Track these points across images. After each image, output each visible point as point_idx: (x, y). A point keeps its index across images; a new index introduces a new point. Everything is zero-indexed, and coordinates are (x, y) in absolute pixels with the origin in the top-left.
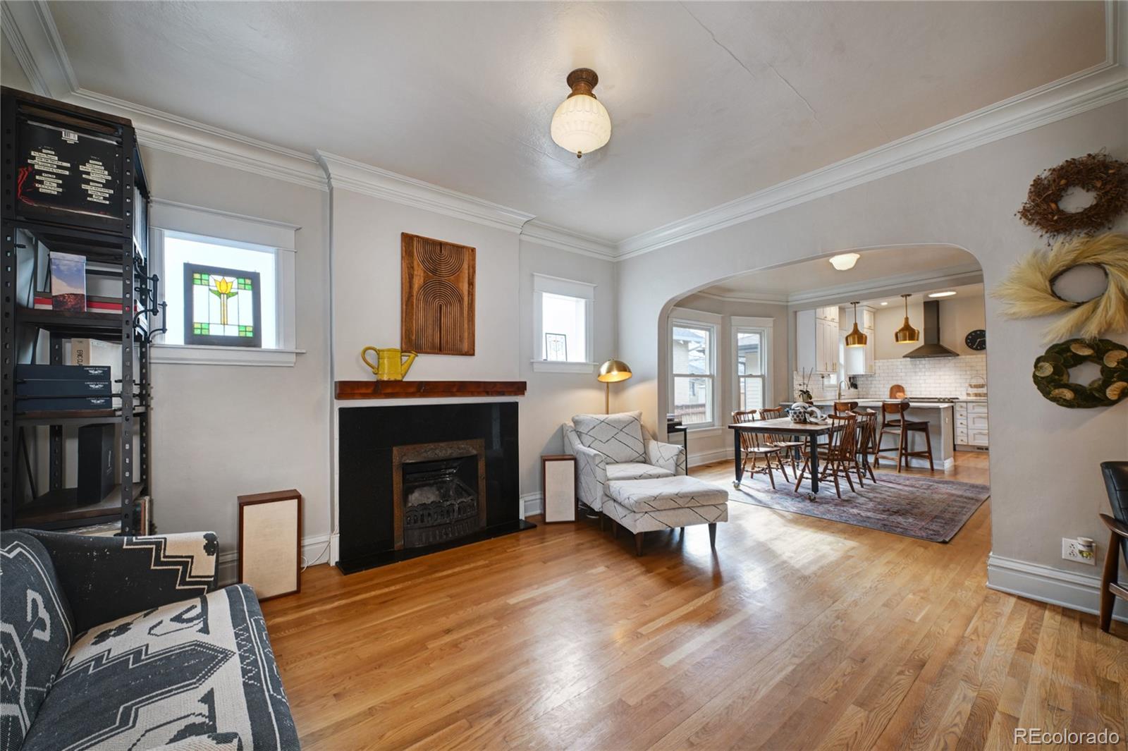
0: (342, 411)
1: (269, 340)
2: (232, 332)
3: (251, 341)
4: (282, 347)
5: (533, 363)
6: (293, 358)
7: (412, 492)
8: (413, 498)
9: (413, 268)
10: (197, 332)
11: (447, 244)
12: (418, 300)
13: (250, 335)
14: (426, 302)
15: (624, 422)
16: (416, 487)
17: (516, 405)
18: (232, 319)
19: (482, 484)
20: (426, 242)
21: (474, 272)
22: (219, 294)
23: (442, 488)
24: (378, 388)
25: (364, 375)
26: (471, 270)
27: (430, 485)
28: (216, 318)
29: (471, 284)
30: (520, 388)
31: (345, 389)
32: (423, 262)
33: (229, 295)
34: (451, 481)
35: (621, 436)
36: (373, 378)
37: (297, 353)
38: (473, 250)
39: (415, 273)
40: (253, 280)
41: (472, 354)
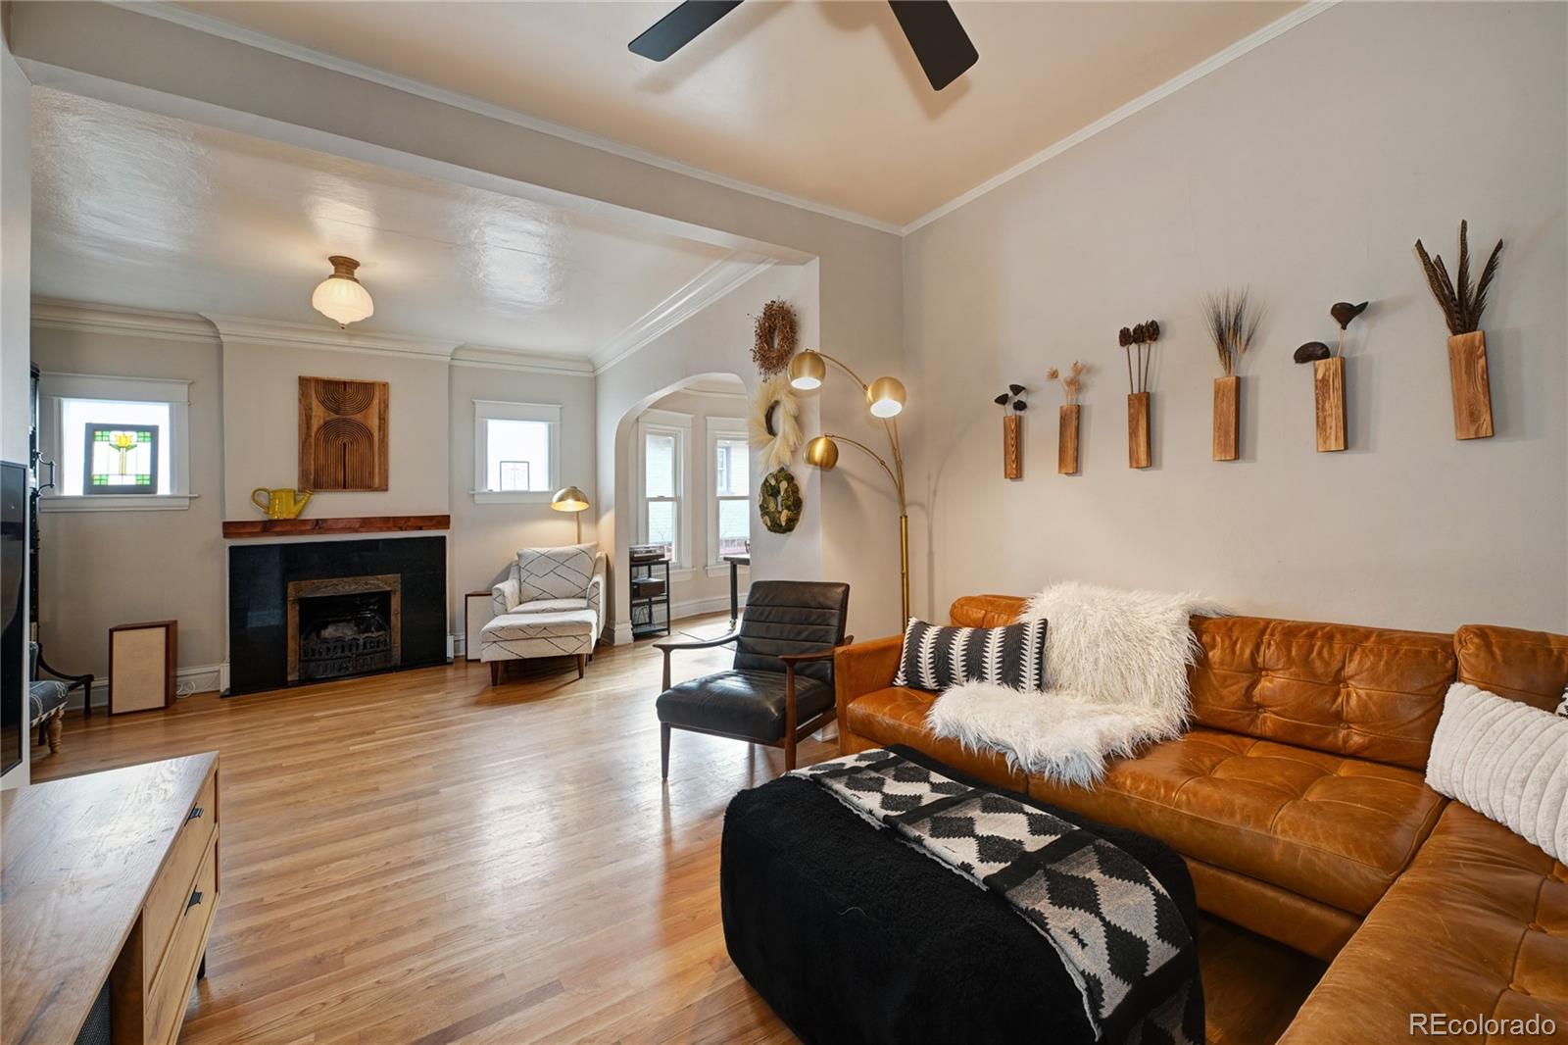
0: (232, 549)
1: (164, 488)
2: (130, 481)
3: (149, 489)
4: (176, 493)
5: (474, 495)
6: (187, 502)
7: (325, 628)
8: (327, 634)
9: (311, 409)
10: (96, 483)
11: (351, 383)
12: (317, 439)
13: (147, 483)
14: (326, 441)
15: (567, 555)
16: (329, 623)
17: (444, 538)
18: (130, 469)
19: (396, 621)
20: (317, 381)
21: (387, 406)
22: (119, 448)
23: (362, 624)
24: (268, 527)
25: (254, 515)
26: (383, 405)
27: (349, 621)
28: (115, 469)
29: (383, 420)
30: (443, 521)
31: (230, 529)
32: (323, 403)
33: (128, 448)
34: (373, 617)
35: (561, 570)
36: (265, 518)
37: (191, 498)
38: (385, 385)
39: (314, 414)
40: (153, 431)
41: (385, 489)
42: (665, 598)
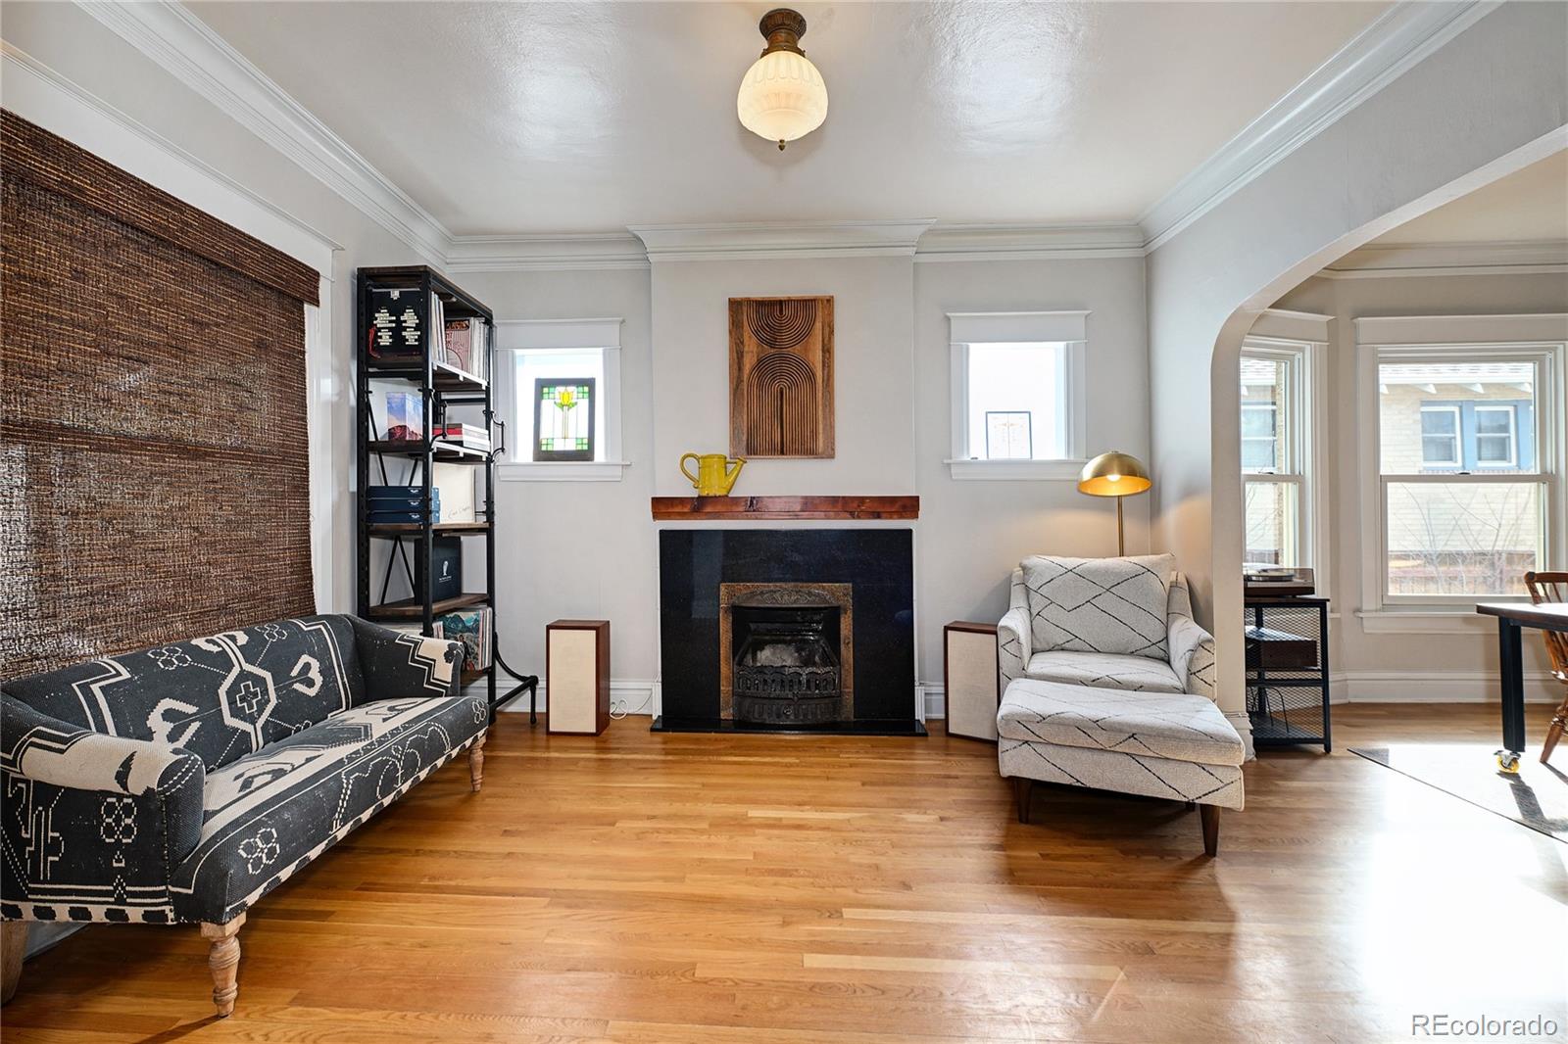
0: (663, 534)
1: (599, 455)
2: (571, 446)
3: (584, 455)
4: (610, 459)
5: (949, 465)
6: (619, 471)
7: (762, 649)
8: (763, 657)
9: (742, 343)
10: (544, 448)
11: (789, 301)
12: (750, 385)
13: (585, 447)
14: (760, 386)
15: (1117, 574)
16: (767, 643)
17: (910, 532)
18: (571, 434)
19: (847, 653)
20: (749, 301)
21: (832, 332)
22: (562, 406)
23: (803, 649)
24: (699, 506)
25: (686, 490)
26: (827, 330)
27: (788, 643)
28: (559, 433)
29: (828, 351)
30: (909, 506)
31: (662, 506)
32: (756, 333)
33: (570, 406)
34: (817, 641)
35: (1106, 601)
36: (694, 494)
37: (623, 466)
38: (830, 301)
39: (746, 349)
40: (589, 383)
41: (832, 457)
42: (1319, 676)
